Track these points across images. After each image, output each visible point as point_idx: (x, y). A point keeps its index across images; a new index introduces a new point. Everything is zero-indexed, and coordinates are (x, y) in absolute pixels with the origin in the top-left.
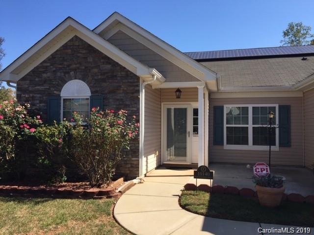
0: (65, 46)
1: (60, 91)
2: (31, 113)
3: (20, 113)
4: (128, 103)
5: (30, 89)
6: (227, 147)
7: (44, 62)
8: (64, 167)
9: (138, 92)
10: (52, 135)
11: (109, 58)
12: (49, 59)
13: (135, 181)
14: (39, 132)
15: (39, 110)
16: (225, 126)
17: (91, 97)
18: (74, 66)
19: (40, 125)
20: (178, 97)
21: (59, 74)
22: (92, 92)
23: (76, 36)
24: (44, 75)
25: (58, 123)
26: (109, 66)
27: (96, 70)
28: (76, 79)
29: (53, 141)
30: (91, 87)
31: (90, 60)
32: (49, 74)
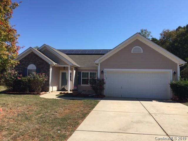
0: (29, 55)
1: (27, 67)
2: (19, 73)
3: (16, 74)
4: (47, 71)
5: (18, 66)
6: (82, 85)
7: (23, 59)
8: (28, 88)
9: (49, 68)
10: (25, 80)
11: (41, 58)
12: (24, 58)
13: (47, 92)
14: (22, 79)
15: (21, 73)
16: (82, 78)
17: (36, 69)
18: (31, 60)
19: (22, 77)
20: (64, 69)
21: (27, 62)
22: (37, 68)
23: (32, 52)
24: (23, 63)
25: (27, 77)
26: (42, 61)
27: (38, 62)
28: (32, 64)
29: (25, 81)
30: (36, 67)
31: (36, 59)
32: (24, 62)
